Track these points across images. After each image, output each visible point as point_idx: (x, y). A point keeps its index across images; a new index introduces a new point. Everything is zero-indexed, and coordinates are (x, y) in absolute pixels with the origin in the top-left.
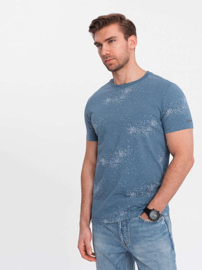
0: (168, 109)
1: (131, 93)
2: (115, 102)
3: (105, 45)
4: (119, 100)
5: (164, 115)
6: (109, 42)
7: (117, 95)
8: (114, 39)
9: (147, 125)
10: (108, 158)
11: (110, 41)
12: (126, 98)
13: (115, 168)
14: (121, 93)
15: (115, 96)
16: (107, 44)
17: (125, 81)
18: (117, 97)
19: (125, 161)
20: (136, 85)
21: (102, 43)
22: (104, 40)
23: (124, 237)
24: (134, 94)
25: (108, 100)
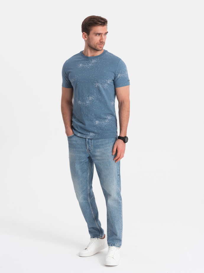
0: (119, 74)
1: (97, 63)
2: (86, 67)
4: (88, 66)
5: (116, 77)
7: (87, 63)
9: (106, 82)
10: (82, 101)
12: (93, 65)
14: (89, 62)
15: (85, 63)
20: (99, 58)
23: (89, 146)
25: (81, 65)
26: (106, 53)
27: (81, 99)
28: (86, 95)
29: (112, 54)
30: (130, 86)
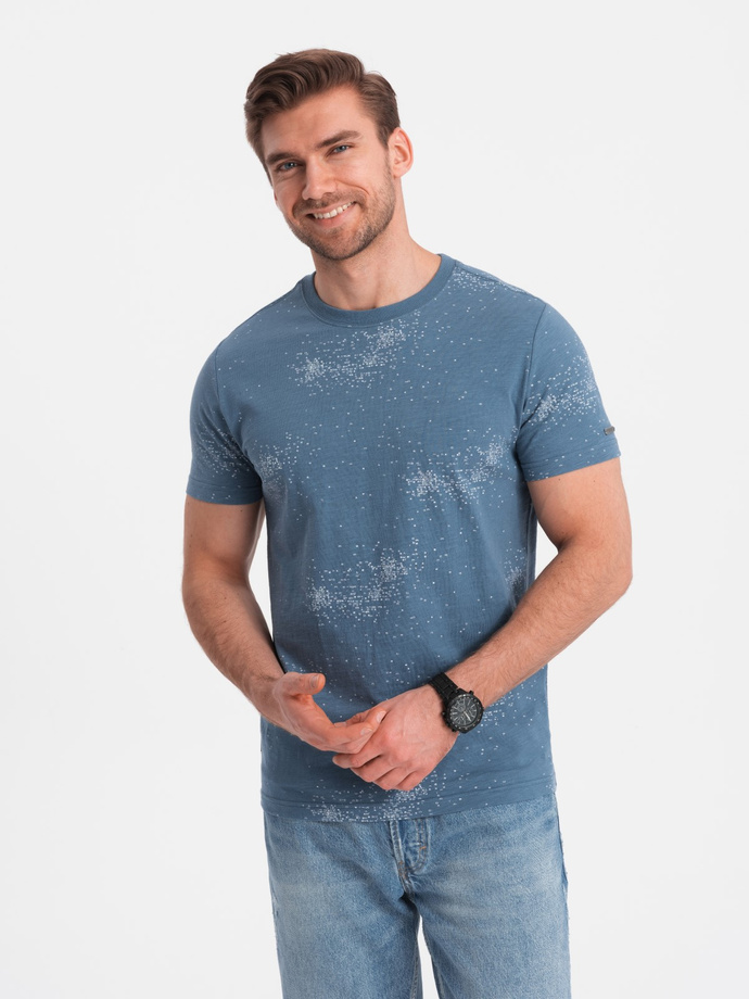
0: (543, 397)
1: (406, 346)
2: (346, 376)
3: (317, 165)
4: (358, 370)
5: (531, 416)
6: (331, 153)
7: (348, 350)
8: (349, 140)
9: (474, 462)
10: (339, 585)
11: (335, 147)
12: (388, 364)
13: (367, 618)
14: (362, 345)
15: (340, 354)
16: (321, 158)
17: (376, 298)
18: (350, 359)
19: (403, 595)
20: (417, 313)
21: (303, 155)
22: (313, 142)
23: (408, 848)
24: (415, 350)
25: (311, 367)
26: (457, 276)
27: (334, 575)
28: (360, 551)
29: (496, 281)
30: (623, 459)
